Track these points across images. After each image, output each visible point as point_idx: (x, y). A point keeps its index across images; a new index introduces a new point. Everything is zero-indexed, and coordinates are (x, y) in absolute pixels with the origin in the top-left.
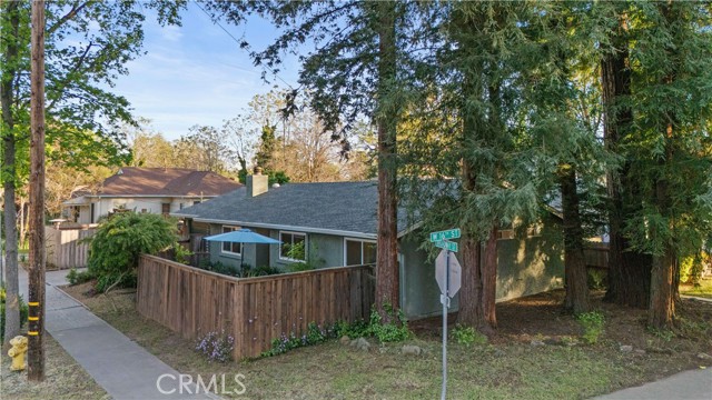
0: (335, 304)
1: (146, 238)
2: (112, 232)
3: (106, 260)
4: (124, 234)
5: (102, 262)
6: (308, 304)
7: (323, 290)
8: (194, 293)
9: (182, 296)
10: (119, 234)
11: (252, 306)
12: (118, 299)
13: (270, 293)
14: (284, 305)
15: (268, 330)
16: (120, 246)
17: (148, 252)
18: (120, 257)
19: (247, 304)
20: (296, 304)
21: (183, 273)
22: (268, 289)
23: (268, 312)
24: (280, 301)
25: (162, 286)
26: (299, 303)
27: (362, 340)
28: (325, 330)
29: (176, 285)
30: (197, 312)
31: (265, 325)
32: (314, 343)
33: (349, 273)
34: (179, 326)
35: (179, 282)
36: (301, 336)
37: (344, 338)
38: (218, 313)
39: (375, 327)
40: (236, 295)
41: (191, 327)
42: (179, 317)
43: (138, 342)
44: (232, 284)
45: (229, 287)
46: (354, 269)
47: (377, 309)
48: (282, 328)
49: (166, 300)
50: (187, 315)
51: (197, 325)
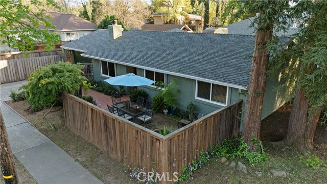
0: (213, 136)
1: (68, 84)
2: (43, 82)
3: (42, 100)
4: (52, 83)
5: (38, 101)
6: (201, 140)
7: (208, 129)
8: (117, 132)
9: (106, 130)
10: (48, 83)
11: (172, 153)
12: (50, 116)
13: (182, 141)
14: (188, 145)
15: (180, 164)
16: (50, 91)
17: (69, 92)
18: (51, 97)
19: (170, 152)
20: (195, 143)
21: (105, 117)
22: (180, 138)
23: (180, 154)
24: (187, 144)
25: (87, 119)
26: (196, 141)
27: (240, 163)
28: (209, 154)
29: (99, 122)
30: (121, 146)
31: (179, 161)
32: (205, 165)
33: (220, 114)
34: (105, 149)
35: (102, 121)
36: (198, 161)
37: (224, 159)
38: (142, 153)
39: (246, 153)
40: (163, 148)
41: (117, 153)
42: (104, 143)
43: (81, 163)
44: (158, 140)
45: (154, 140)
46: (223, 111)
47: (246, 141)
48: (188, 160)
49: (91, 128)
50: (112, 143)
51: (122, 152)
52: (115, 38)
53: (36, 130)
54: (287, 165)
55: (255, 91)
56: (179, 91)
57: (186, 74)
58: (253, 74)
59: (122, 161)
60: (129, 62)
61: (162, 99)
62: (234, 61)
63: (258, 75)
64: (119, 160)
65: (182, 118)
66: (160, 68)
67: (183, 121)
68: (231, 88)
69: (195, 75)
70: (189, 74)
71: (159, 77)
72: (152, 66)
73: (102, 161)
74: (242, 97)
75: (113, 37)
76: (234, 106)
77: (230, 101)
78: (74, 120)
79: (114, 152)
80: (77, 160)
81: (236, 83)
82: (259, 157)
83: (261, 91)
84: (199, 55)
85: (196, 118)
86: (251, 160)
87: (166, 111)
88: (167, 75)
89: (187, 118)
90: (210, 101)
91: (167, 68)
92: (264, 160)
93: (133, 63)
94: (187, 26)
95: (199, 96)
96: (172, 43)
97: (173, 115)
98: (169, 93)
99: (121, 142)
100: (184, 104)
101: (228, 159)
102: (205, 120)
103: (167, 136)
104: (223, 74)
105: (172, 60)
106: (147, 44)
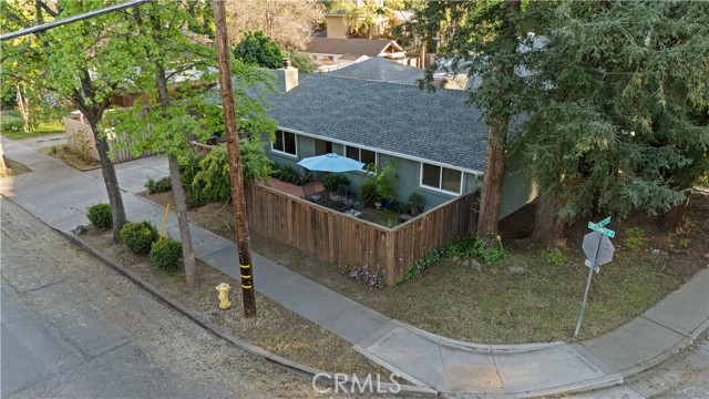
0: (443, 232)
6: (429, 237)
7: (437, 224)
8: (331, 228)
9: (314, 227)
11: (399, 247)
14: (415, 240)
15: (407, 260)
23: (407, 249)
25: (285, 215)
26: (424, 238)
27: (474, 261)
28: (439, 252)
29: (303, 217)
30: (336, 244)
31: (405, 258)
32: (433, 264)
33: (452, 206)
34: (311, 250)
35: (309, 216)
36: (425, 261)
37: (455, 258)
38: (364, 250)
39: (481, 250)
40: (389, 242)
41: (328, 253)
42: (310, 243)
43: (286, 266)
44: (384, 233)
45: (378, 234)
46: (455, 202)
47: (481, 237)
48: (415, 257)
49: (290, 227)
50: (322, 243)
51: (336, 252)
52: (288, 90)
53: (207, 231)
54: (528, 263)
55: (490, 178)
56: (397, 176)
57: (408, 153)
58: (488, 158)
59: (336, 263)
60: (322, 134)
61: (373, 188)
62: (471, 136)
63: (494, 159)
64: (332, 261)
65: (402, 213)
66: (370, 145)
67: (403, 216)
68: (467, 174)
69: (420, 156)
70: (412, 154)
71: (368, 158)
72: (358, 142)
73: (310, 264)
74: (480, 184)
75: (284, 88)
76: (470, 196)
77: (466, 189)
78: (262, 216)
79: (325, 254)
80: (279, 264)
81: (472, 168)
82: (497, 253)
83: (497, 177)
84: (424, 125)
85: (421, 211)
86: (487, 258)
87: (378, 205)
88: (380, 154)
89: (409, 213)
90: (440, 190)
91: (380, 144)
92: (502, 257)
93: (328, 135)
94: (395, 42)
95: (424, 183)
96: (383, 103)
97: (389, 209)
98: (384, 180)
99: (335, 239)
100: (405, 195)
101: (461, 258)
102: (435, 212)
103: (394, 229)
104: (458, 155)
105: (386, 131)
106: (343, 102)
